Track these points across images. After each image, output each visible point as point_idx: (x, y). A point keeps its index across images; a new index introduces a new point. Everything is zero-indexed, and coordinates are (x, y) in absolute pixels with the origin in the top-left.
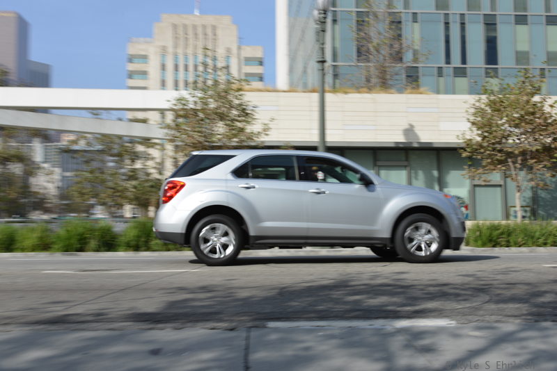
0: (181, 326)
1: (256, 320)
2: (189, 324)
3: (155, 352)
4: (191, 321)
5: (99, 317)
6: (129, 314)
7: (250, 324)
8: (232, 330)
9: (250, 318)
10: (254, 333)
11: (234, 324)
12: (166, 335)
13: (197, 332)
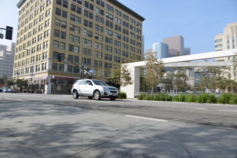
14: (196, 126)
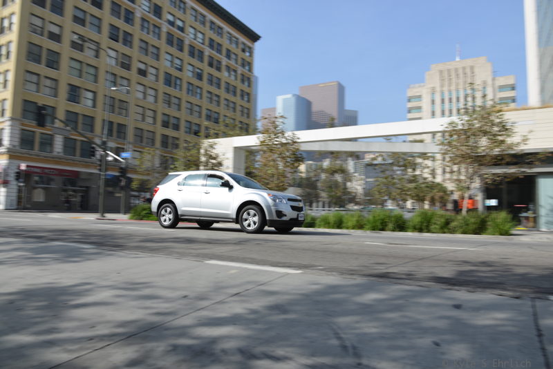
0: (473, 290)
1: (537, 292)
2: (479, 290)
3: (458, 307)
4: (479, 287)
5: (410, 277)
6: (432, 277)
7: (533, 295)
8: (517, 298)
9: (531, 290)
10: (539, 303)
11: (518, 294)
12: (462, 295)
13: (488, 296)
14: (359, 280)
